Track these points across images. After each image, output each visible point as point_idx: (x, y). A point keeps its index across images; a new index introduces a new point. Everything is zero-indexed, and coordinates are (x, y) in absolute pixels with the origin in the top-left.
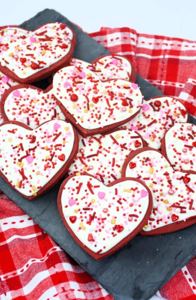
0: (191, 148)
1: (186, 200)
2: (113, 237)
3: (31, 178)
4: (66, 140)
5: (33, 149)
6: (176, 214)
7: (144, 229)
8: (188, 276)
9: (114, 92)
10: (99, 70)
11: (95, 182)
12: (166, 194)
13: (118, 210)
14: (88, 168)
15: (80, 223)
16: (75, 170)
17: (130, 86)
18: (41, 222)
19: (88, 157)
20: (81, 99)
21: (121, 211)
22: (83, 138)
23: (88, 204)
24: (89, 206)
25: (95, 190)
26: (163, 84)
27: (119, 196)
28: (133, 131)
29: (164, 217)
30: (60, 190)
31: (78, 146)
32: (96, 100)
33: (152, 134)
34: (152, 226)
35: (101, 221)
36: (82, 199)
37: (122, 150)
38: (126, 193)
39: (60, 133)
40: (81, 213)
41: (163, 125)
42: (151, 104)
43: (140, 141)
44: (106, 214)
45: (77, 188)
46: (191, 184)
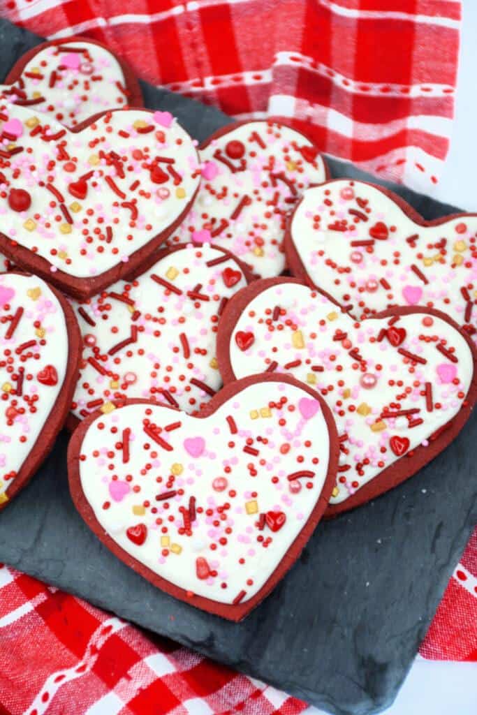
0: (368, 245)
1: (413, 388)
2: (265, 549)
4: (44, 325)
6: (402, 435)
7: (333, 500)
8: (471, 583)
9: (117, 152)
10: (37, 97)
11: (162, 416)
12: (356, 390)
13: (253, 472)
14: (121, 382)
15: (162, 538)
16: (90, 398)
17: (153, 123)
18: (43, 566)
19: (113, 351)
20: (41, 199)
21: (264, 474)
22: (80, 303)
23: (166, 480)
24: (169, 485)
25: (172, 438)
26: (209, 85)
27: (244, 434)
28: (206, 245)
29: (372, 450)
30: (69, 466)
31: (78, 330)
32: (80, 189)
33: (251, 239)
34: (349, 485)
35: (216, 516)
36: (144, 473)
37: (197, 306)
38: (260, 419)
39: (20, 311)
40: (154, 511)
41: (269, 203)
42: (217, 155)
43: (235, 267)
44: (226, 493)
45: (120, 445)
46: (411, 344)
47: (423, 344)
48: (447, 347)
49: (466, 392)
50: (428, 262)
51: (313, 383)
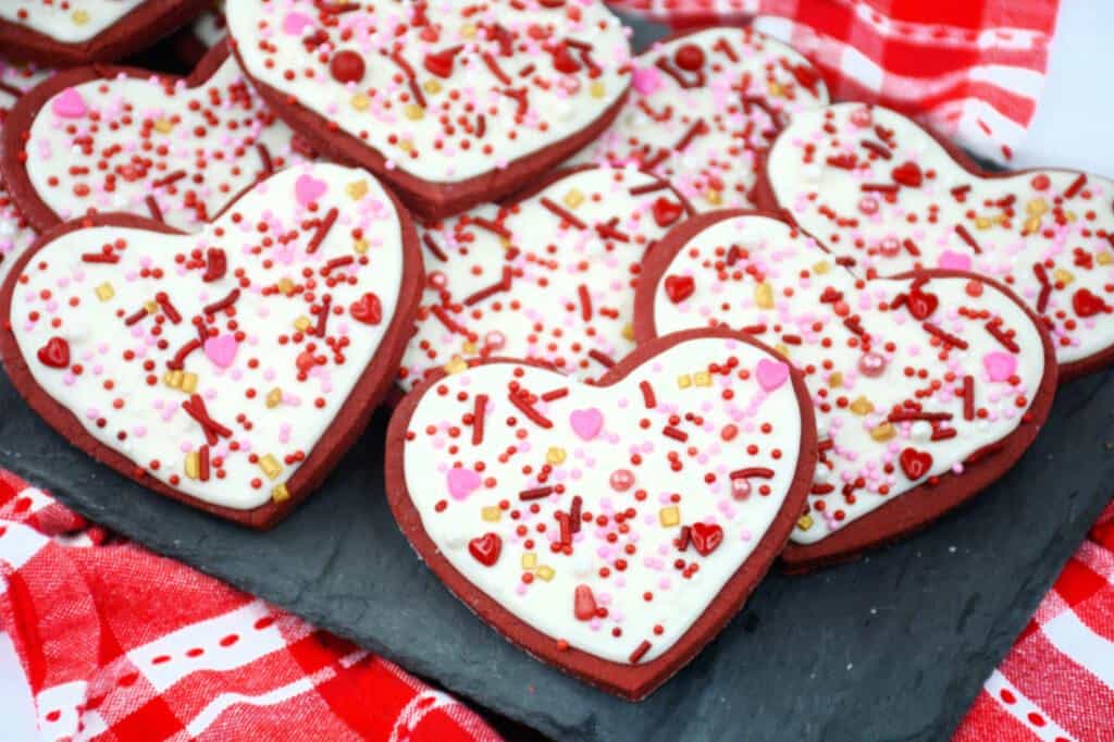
0: (890, 193)
1: (944, 383)
2: (686, 581)
3: (248, 427)
4: (368, 236)
5: (227, 305)
6: (920, 449)
7: (798, 535)
8: (1022, 708)
9: (504, 23)
11: (539, 381)
12: (852, 377)
13: (676, 466)
14: (480, 344)
15: (524, 557)
16: (429, 364)
18: (335, 605)
19: (472, 301)
20: (381, 72)
21: (694, 469)
22: (428, 228)
23: (537, 470)
24: (542, 479)
25: (554, 411)
26: (659, 8)
27: (666, 409)
29: (871, 466)
32: (442, 65)
33: (704, 180)
34: (830, 513)
35: (613, 527)
36: (503, 459)
37: (610, 248)
38: (693, 388)
39: (334, 213)
40: (516, 515)
41: (736, 135)
42: (662, 64)
43: (672, 199)
44: (630, 494)
45: (469, 419)
46: (944, 318)
47: (965, 322)
48: (1004, 329)
49: (1030, 397)
50: (982, 224)
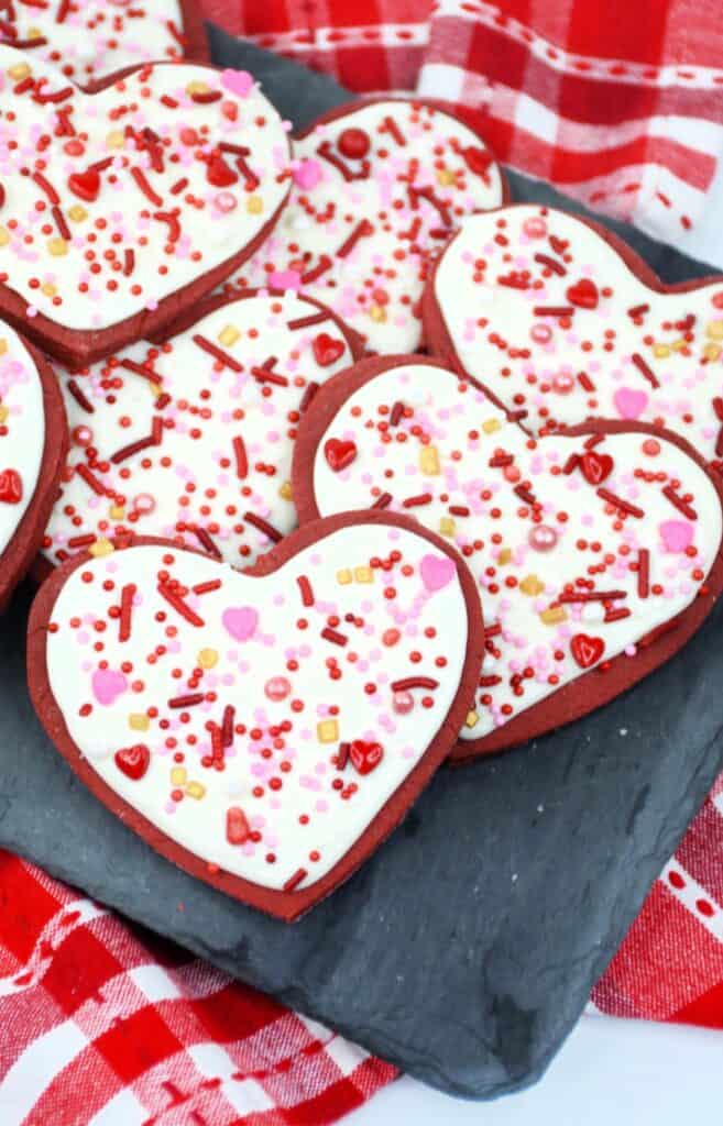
0: (564, 315)
1: (618, 556)
2: (344, 802)
4: (7, 402)
6: (592, 633)
7: (467, 733)
8: (691, 894)
9: (155, 127)
10: (34, 36)
11: (190, 569)
12: (520, 552)
13: (335, 673)
14: (128, 508)
15: (173, 771)
16: (75, 532)
17: (219, 87)
19: (118, 458)
21: (353, 678)
22: (72, 373)
23: (187, 675)
24: (193, 683)
25: (204, 605)
26: (323, 42)
27: (324, 608)
28: (291, 294)
29: (540, 655)
30: (29, 641)
31: (64, 417)
32: (87, 185)
33: (368, 292)
34: (497, 708)
35: (267, 741)
36: (152, 660)
37: (267, 393)
38: (354, 585)
40: (165, 725)
41: (402, 236)
42: (323, 150)
43: (334, 333)
44: (286, 704)
45: (116, 612)
46: (618, 483)
47: (640, 483)
48: (681, 493)
49: (706, 570)
50: (660, 352)
51: (450, 533)
